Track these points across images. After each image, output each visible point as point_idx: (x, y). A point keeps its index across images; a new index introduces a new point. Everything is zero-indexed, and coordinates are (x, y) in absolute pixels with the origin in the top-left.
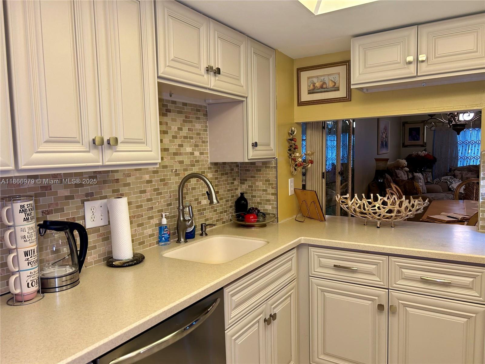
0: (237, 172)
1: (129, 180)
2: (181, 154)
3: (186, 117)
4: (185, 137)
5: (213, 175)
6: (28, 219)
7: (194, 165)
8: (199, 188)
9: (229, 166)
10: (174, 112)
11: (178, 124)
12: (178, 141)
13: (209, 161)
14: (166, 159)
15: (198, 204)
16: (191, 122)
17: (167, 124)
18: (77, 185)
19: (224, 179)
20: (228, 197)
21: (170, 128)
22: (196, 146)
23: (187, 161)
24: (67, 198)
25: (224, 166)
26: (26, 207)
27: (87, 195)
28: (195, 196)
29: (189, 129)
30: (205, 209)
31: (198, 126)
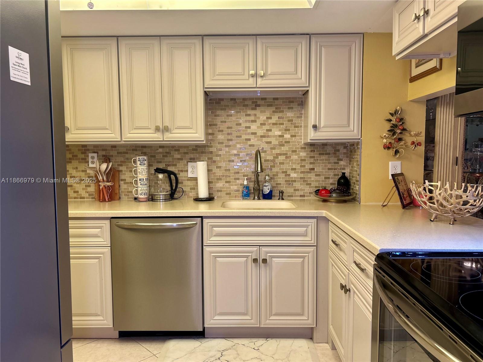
0: (344, 153)
1: (220, 153)
2: (268, 136)
3: (276, 108)
4: (274, 124)
5: (307, 154)
6: (141, 164)
7: (283, 145)
8: (289, 163)
9: (332, 147)
10: (263, 105)
11: (268, 114)
12: (267, 127)
13: (302, 142)
14: (253, 140)
15: (285, 176)
16: (282, 112)
17: (255, 115)
18: (185, 153)
19: (323, 158)
20: (330, 175)
21: (259, 118)
22: (287, 130)
23: (275, 142)
24: (179, 159)
25: (324, 147)
26: (140, 159)
27: (191, 159)
28: (283, 169)
29: (279, 117)
30: (295, 181)
31: (290, 114)
